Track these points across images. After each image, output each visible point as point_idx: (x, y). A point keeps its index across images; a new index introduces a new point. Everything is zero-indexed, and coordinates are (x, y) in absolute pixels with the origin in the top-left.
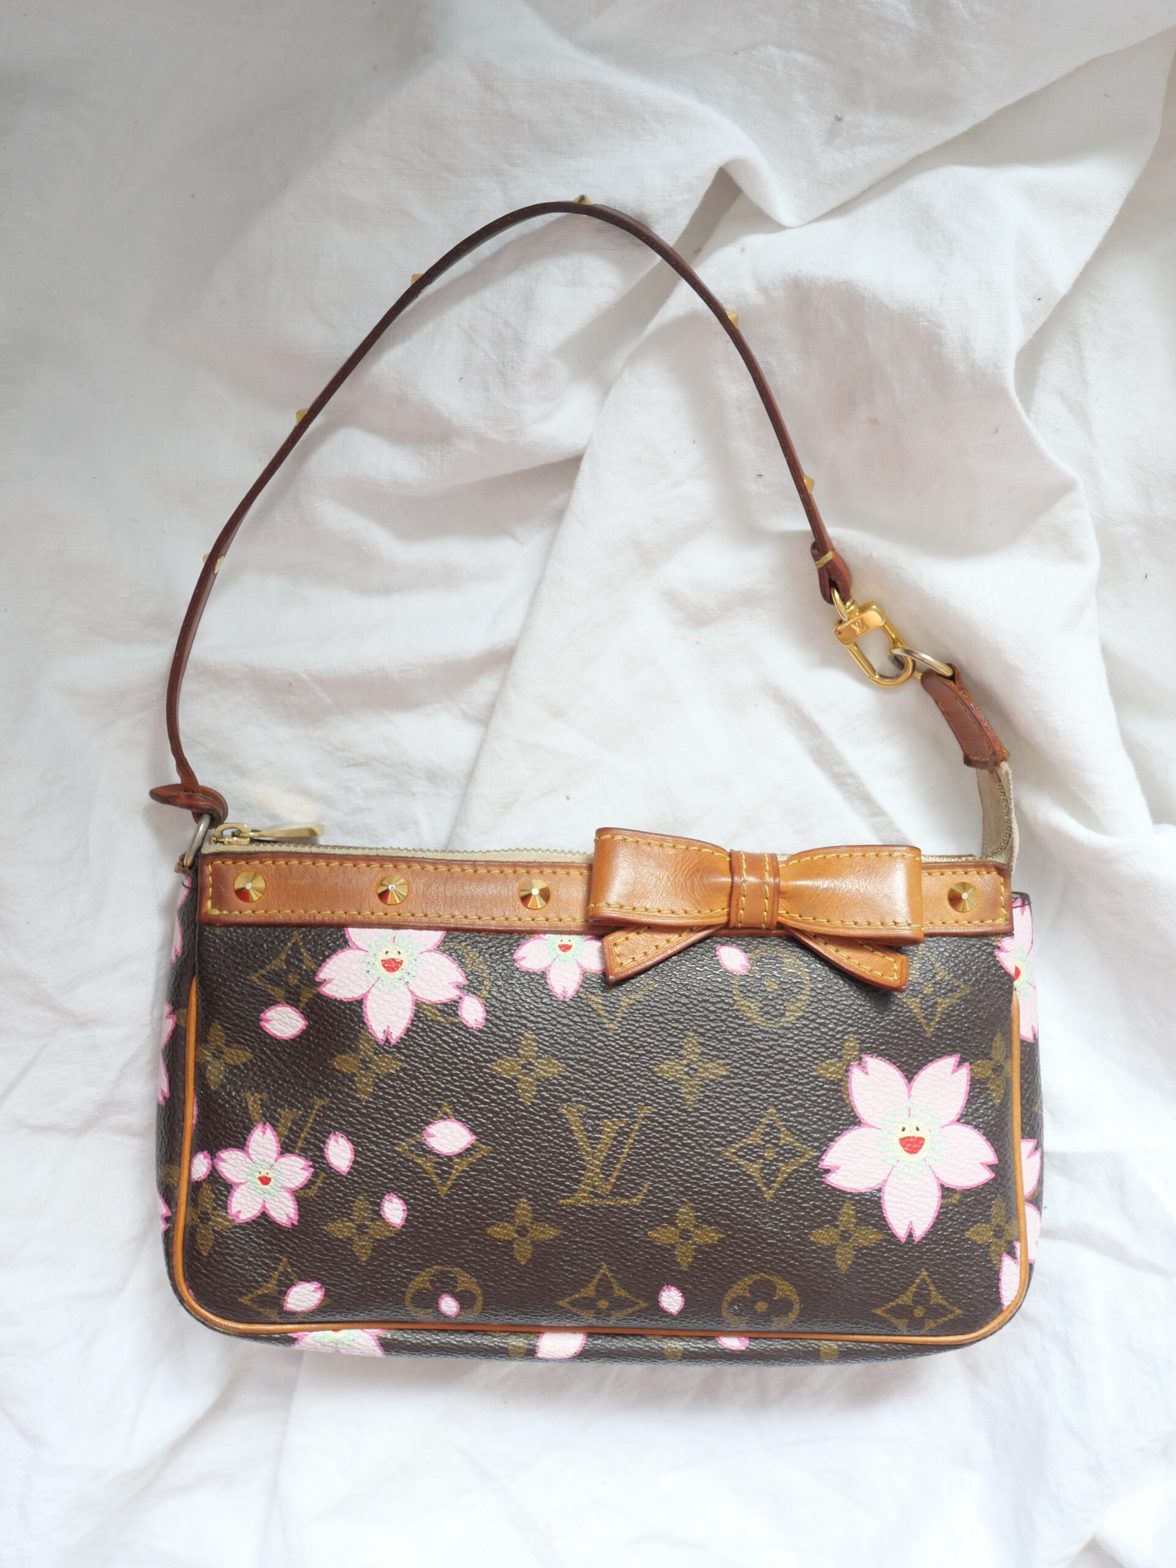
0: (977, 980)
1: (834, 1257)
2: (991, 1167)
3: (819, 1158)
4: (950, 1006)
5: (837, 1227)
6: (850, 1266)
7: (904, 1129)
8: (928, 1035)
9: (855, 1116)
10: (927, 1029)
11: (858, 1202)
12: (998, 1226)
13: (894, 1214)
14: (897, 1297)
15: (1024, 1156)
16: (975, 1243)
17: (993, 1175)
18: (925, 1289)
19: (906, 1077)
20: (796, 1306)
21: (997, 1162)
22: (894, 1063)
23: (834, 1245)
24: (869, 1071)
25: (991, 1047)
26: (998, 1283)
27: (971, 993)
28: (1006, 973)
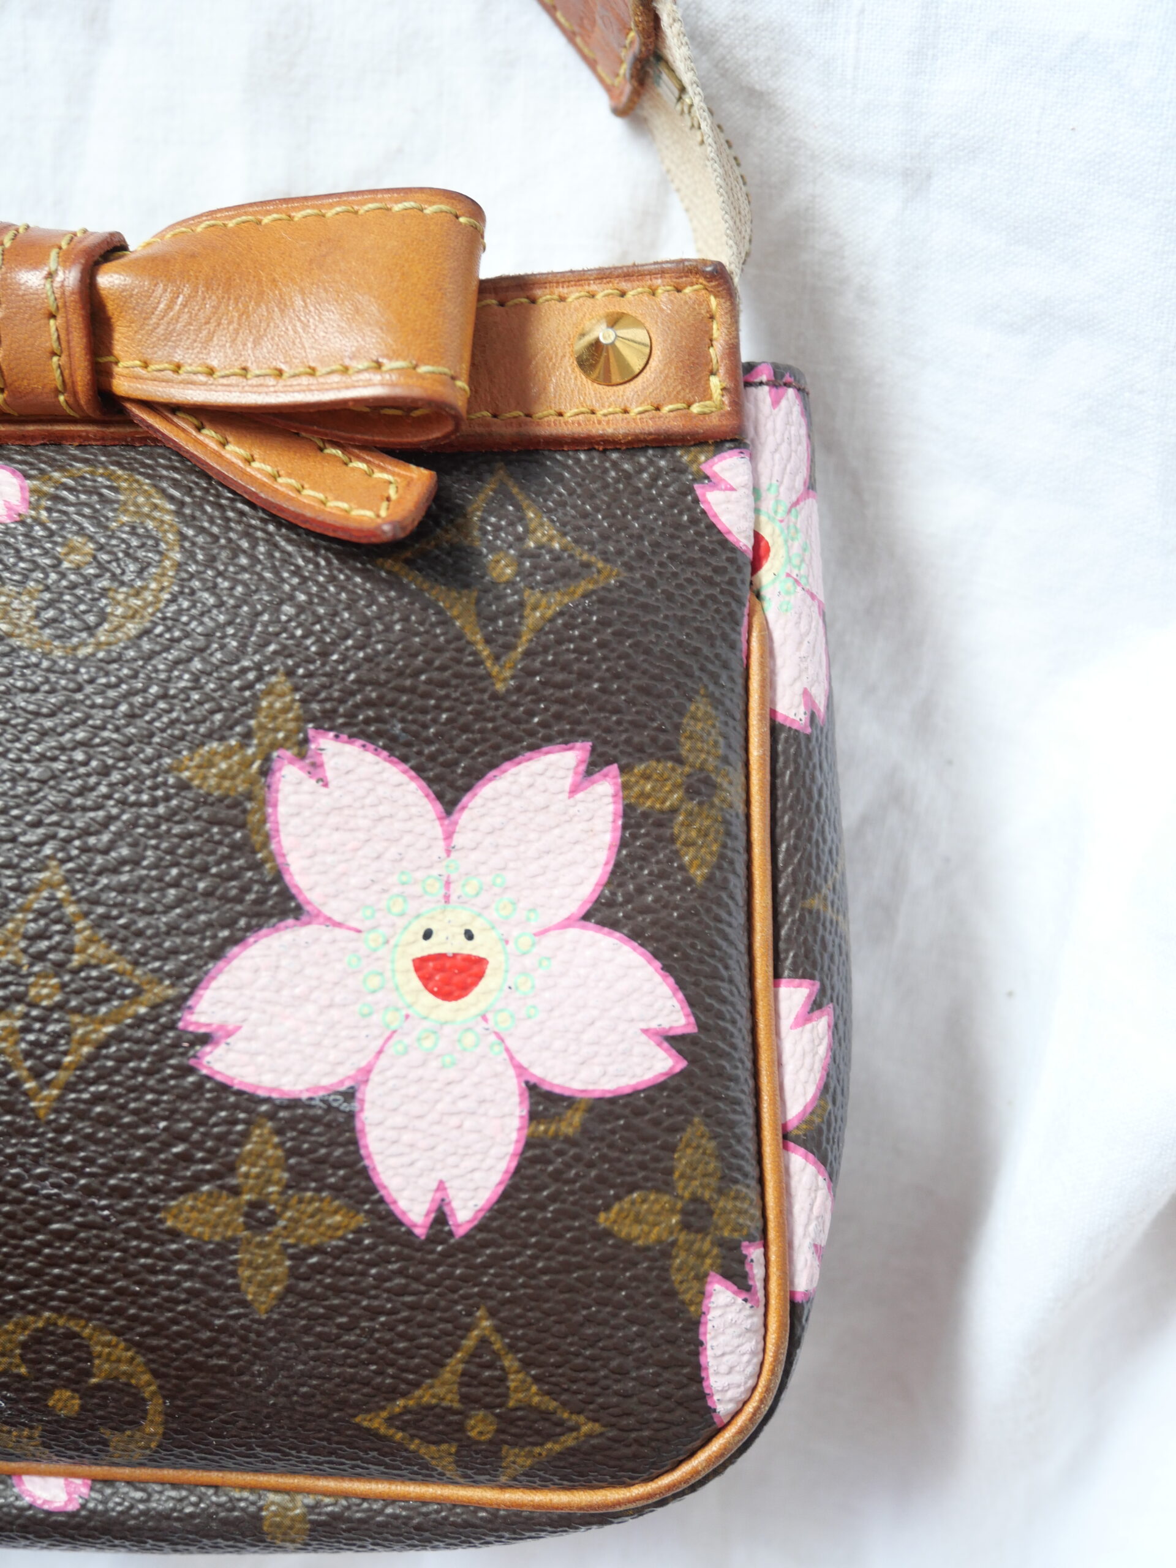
0: (641, 555)
1: (233, 1274)
2: (675, 1041)
3: (180, 1002)
4: (561, 614)
5: (235, 1191)
6: (281, 1298)
7: (428, 935)
8: (500, 687)
9: (286, 894)
10: (495, 670)
11: (292, 1123)
12: (695, 1199)
13: (392, 1161)
14: (417, 1385)
15: (786, 1023)
16: (625, 1243)
17: (682, 1064)
18: (489, 1366)
19: (440, 796)
20: (155, 1407)
21: (693, 1029)
22: (404, 759)
23: (233, 1240)
24: (330, 774)
25: (677, 727)
26: (697, 1354)
27: (622, 585)
28: (724, 543)
